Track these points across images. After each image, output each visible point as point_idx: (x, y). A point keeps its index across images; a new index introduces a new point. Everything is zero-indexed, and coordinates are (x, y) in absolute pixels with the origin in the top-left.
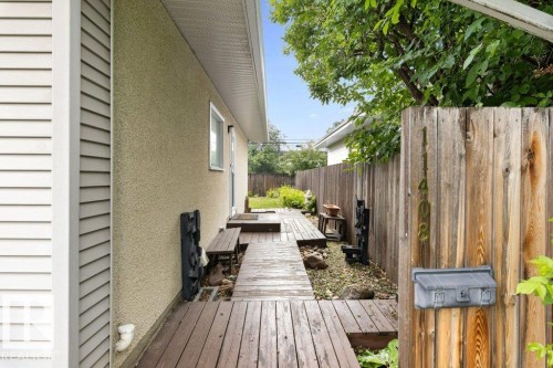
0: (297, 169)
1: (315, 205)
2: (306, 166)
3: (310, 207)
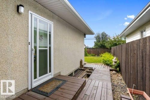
0: (112, 46)
1: (119, 66)
2: (116, 45)
3: (116, 67)
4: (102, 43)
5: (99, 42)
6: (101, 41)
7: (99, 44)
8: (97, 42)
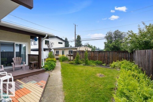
4: (114, 44)
5: (111, 42)
6: (113, 41)
7: (110, 45)
8: (109, 42)
